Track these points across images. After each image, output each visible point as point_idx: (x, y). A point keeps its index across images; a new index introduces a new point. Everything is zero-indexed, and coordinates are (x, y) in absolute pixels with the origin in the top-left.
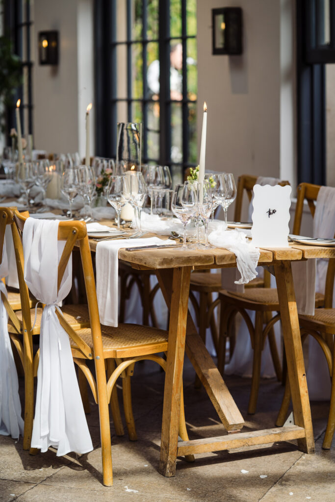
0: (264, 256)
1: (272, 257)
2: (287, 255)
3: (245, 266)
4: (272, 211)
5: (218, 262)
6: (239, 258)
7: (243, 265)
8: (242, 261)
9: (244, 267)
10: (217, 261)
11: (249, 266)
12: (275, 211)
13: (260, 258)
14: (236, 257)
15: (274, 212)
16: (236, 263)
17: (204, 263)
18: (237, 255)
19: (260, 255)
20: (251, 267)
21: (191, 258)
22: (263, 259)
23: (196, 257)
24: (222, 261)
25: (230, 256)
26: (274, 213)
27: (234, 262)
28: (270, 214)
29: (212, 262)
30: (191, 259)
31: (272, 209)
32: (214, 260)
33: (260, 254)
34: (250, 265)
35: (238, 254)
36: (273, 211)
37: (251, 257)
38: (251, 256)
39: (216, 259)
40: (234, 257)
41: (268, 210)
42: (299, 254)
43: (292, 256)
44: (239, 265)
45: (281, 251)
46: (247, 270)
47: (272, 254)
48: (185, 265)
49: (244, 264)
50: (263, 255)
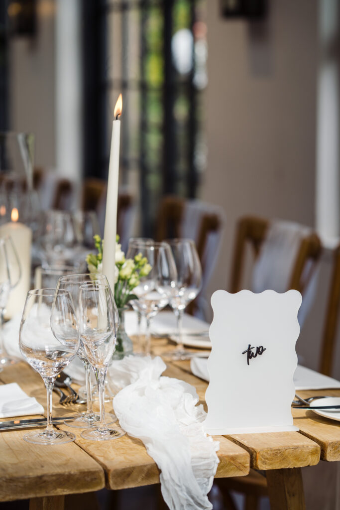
0: (231, 464)
1: (248, 465)
2: (284, 458)
3: (180, 493)
4: (254, 351)
5: (115, 483)
6: (165, 475)
7: (176, 491)
8: (173, 481)
9: (178, 495)
10: (111, 482)
11: (189, 493)
12: (263, 350)
13: (218, 469)
14: (160, 471)
15: (260, 350)
16: (159, 485)
17: (78, 488)
18: (163, 466)
19: (219, 464)
20: (194, 493)
21: (45, 478)
22: (227, 471)
23: (60, 476)
24: (123, 482)
25: (146, 469)
26: (261, 353)
27: (154, 482)
28: (250, 355)
29: (99, 484)
30: (45, 482)
31: (255, 345)
32: (103, 480)
33: (218, 461)
34: (191, 488)
35: (163, 463)
36: (258, 349)
37: (195, 469)
38: (193, 467)
39: (110, 477)
40: (155, 470)
41: (247, 349)
42: (313, 453)
43: (297, 458)
44: (168, 490)
45: (271, 450)
46: (185, 503)
47: (248, 460)
48: (67, 492)
49: (177, 488)
50: (225, 462)
